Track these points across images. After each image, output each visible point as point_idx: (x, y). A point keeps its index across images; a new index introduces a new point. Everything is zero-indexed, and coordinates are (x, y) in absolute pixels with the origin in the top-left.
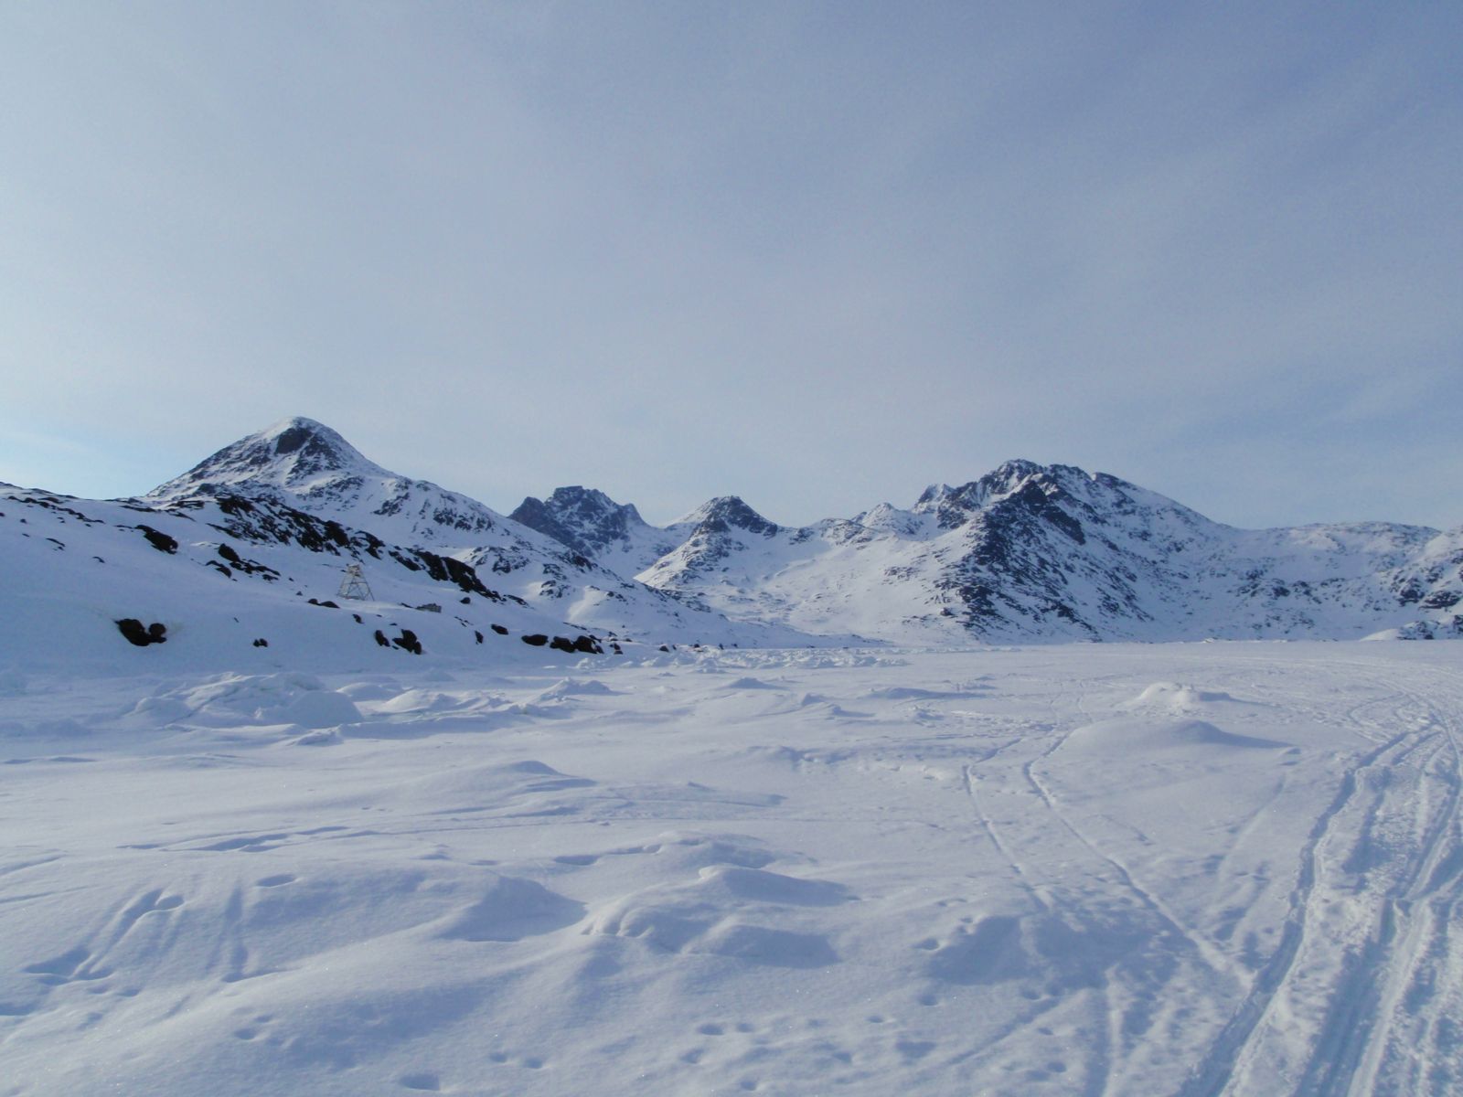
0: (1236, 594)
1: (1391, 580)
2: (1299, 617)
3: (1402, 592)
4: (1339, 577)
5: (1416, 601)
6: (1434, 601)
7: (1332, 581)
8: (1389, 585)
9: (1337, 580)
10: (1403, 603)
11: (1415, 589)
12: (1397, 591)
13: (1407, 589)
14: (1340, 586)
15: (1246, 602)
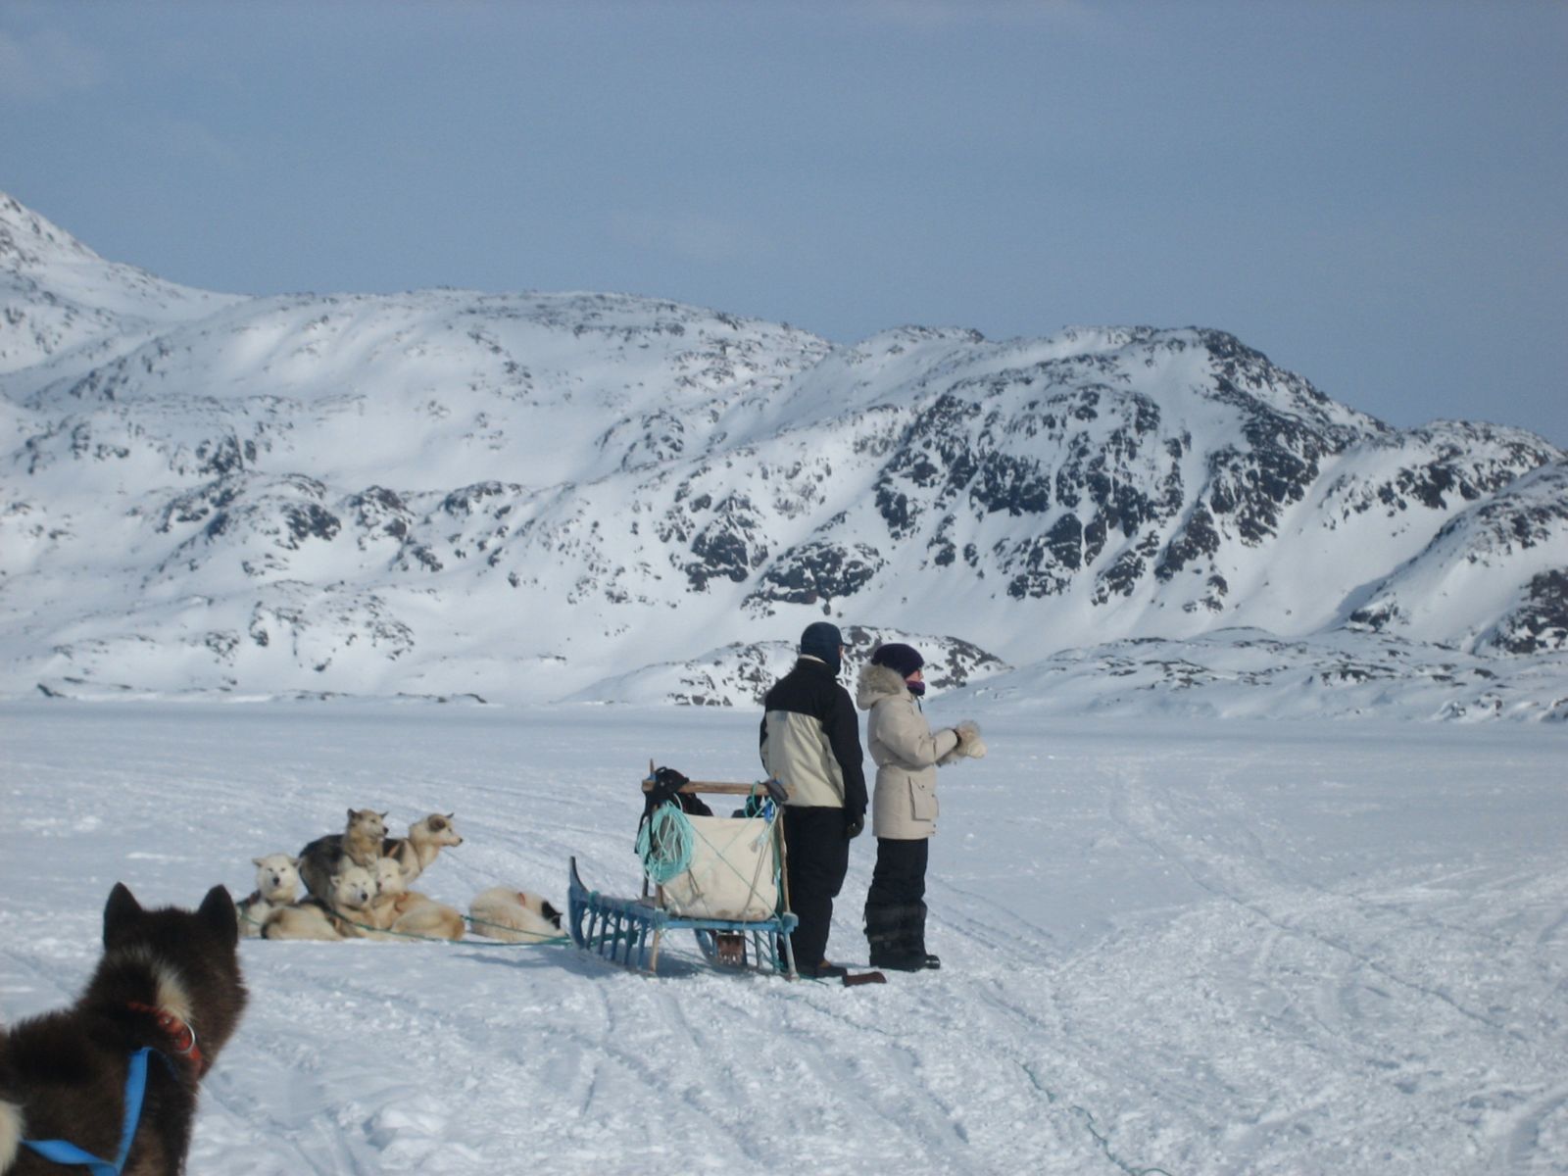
0: (159, 521)
1: (664, 498)
2: (362, 615)
3: (700, 539)
4: (506, 479)
5: (739, 576)
6: (793, 579)
7: (482, 490)
8: (659, 513)
9: (499, 491)
10: (698, 580)
11: (739, 533)
12: (682, 538)
13: (713, 534)
14: (505, 510)
15: (187, 554)
